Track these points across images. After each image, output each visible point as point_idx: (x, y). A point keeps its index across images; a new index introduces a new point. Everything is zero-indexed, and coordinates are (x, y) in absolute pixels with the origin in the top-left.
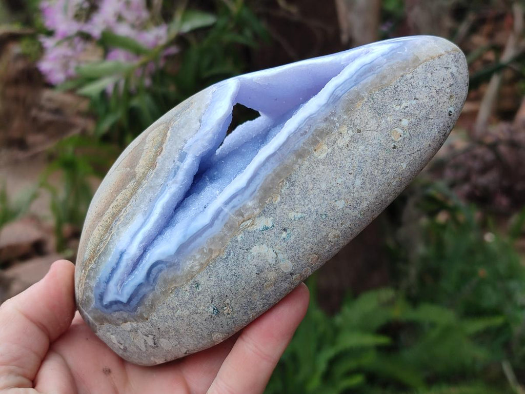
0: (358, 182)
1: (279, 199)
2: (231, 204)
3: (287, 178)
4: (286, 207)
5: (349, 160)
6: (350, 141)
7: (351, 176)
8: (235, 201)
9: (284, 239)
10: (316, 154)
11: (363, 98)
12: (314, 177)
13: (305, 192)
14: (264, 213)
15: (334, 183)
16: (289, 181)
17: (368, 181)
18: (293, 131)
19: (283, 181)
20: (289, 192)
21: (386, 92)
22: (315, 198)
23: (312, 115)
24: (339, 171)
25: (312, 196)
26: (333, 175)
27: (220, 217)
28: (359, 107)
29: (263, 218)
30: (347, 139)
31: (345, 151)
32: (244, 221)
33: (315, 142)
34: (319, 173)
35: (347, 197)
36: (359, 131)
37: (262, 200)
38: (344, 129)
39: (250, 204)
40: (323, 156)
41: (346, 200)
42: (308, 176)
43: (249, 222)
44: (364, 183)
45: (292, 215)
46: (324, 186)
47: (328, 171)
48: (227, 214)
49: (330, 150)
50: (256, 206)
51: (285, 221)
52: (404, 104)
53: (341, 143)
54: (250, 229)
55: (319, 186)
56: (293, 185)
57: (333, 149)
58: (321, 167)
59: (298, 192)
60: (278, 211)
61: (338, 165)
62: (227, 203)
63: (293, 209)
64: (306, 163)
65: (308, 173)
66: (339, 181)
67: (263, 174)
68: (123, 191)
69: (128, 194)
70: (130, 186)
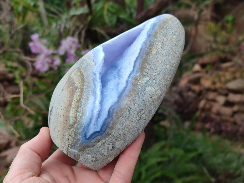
0: (170, 58)
1: (147, 70)
2: (131, 77)
3: (147, 63)
4: (151, 72)
5: (164, 52)
6: (161, 46)
7: (167, 56)
8: (132, 76)
9: (155, 83)
10: (152, 52)
11: (158, 33)
12: (156, 60)
13: (155, 65)
14: (144, 76)
15: (163, 60)
16: (148, 63)
17: (173, 57)
18: (141, 48)
19: (146, 64)
20: (149, 67)
21: (164, 30)
22: (159, 66)
23: (144, 42)
24: (163, 56)
25: (158, 66)
26: (161, 57)
27: (129, 82)
28: (158, 36)
29: (145, 78)
31: (161, 49)
32: (138, 81)
33: (150, 49)
34: (157, 58)
35: (169, 63)
36: (162, 43)
37: (142, 72)
38: (157, 43)
39: (138, 75)
40: (155, 53)
41: (169, 64)
42: (153, 60)
43: (140, 81)
44: (172, 58)
45: (154, 74)
46: (160, 62)
47: (159, 56)
48: (131, 81)
49: (156, 50)
50: (140, 75)
51: (153, 76)
52: (171, 32)
53: (159, 47)
54: (142, 83)
55: (159, 62)
56: (150, 64)
57: (157, 50)
58: (157, 56)
59: (153, 66)
60: (149, 74)
61: (162, 54)
62: (129, 77)
63: (154, 72)
64: (151, 56)
65: (153, 59)
66: (165, 59)
67: (137, 64)
68: (76, 94)
69: (79, 94)
70: (78, 91)
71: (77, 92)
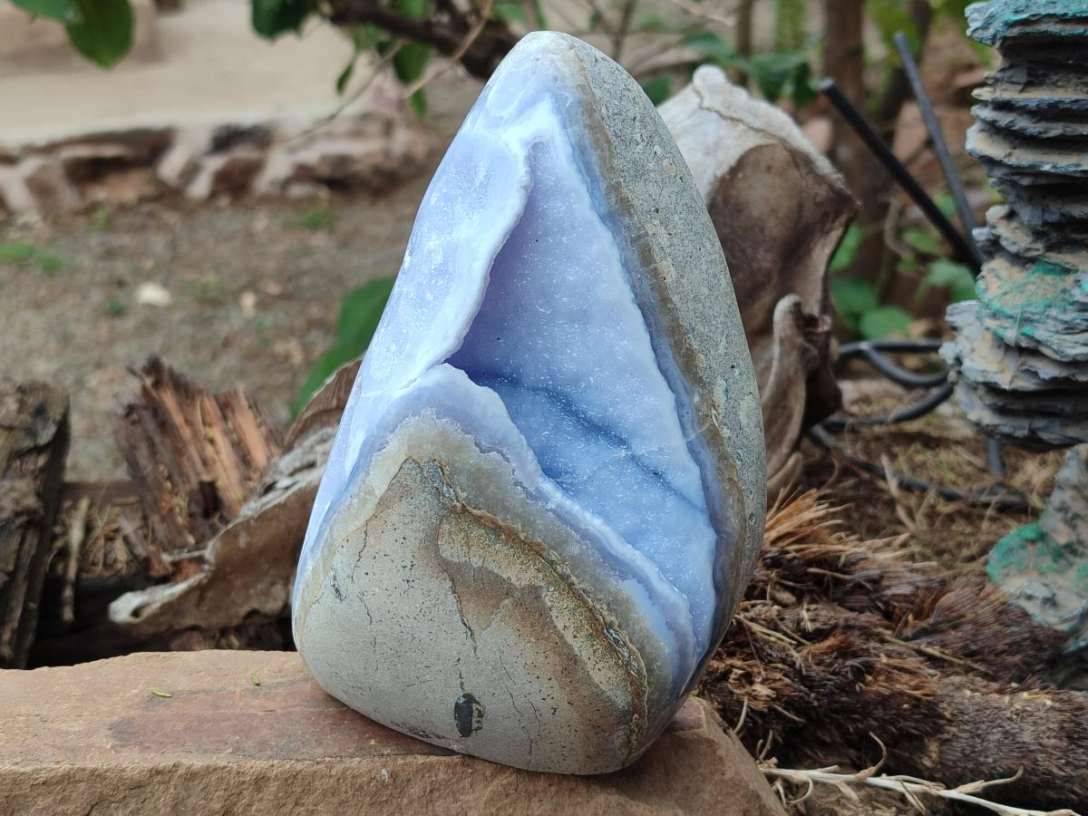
0: (708, 245)
1: (702, 357)
2: (688, 427)
3: (684, 334)
4: (712, 352)
5: (686, 242)
6: (666, 229)
7: (702, 250)
8: (688, 419)
9: (740, 374)
10: (668, 280)
11: (619, 183)
12: (692, 296)
13: (705, 319)
14: (711, 385)
15: (704, 276)
16: (687, 331)
17: (707, 234)
18: (633, 295)
19: (685, 340)
20: (698, 339)
21: (618, 150)
22: (713, 309)
24: (695, 262)
25: (711, 312)
26: (695, 272)
27: (697, 448)
28: (629, 195)
29: (715, 389)
30: (662, 230)
31: (675, 241)
32: (711, 418)
33: (656, 273)
34: (690, 288)
36: (657, 210)
37: (697, 380)
38: (650, 228)
39: (697, 399)
40: (673, 272)
42: (689, 304)
43: (714, 412)
45: (721, 350)
46: (705, 290)
47: (690, 275)
48: (698, 437)
49: (669, 260)
50: (700, 391)
51: (724, 362)
52: (638, 137)
53: (665, 241)
54: (721, 412)
55: (703, 297)
56: (693, 329)
57: (669, 254)
58: (684, 281)
59: (702, 327)
60: (714, 365)
61: (688, 258)
62: (685, 434)
63: (717, 344)
64: (675, 298)
65: (687, 302)
66: (704, 267)
68: (554, 613)
69: (569, 603)
70: (548, 598)
71: (549, 604)
